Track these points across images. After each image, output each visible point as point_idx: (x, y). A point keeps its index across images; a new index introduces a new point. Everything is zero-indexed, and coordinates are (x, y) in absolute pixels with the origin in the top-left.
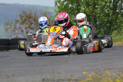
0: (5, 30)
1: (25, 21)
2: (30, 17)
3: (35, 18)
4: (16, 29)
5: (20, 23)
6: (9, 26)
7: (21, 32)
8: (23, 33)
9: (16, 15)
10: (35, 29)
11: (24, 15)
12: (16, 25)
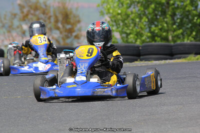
1: (27, 15)
5: (20, 19)
11: (26, 5)
12: (12, 22)
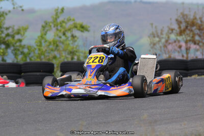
0: (150, 45)
1: (184, 30)
2: (193, 24)
3: (202, 25)
4: (170, 43)
5: (177, 34)
6: (157, 39)
7: (176, 48)
8: (181, 50)
9: (171, 19)
10: (201, 44)
11: (183, 21)
12: (169, 37)
